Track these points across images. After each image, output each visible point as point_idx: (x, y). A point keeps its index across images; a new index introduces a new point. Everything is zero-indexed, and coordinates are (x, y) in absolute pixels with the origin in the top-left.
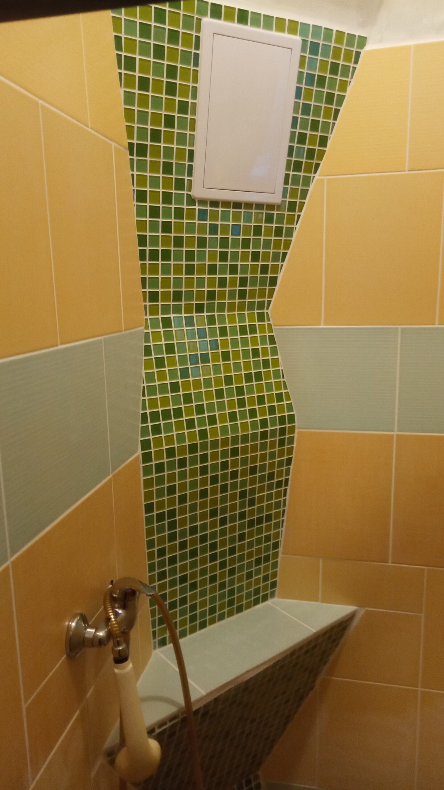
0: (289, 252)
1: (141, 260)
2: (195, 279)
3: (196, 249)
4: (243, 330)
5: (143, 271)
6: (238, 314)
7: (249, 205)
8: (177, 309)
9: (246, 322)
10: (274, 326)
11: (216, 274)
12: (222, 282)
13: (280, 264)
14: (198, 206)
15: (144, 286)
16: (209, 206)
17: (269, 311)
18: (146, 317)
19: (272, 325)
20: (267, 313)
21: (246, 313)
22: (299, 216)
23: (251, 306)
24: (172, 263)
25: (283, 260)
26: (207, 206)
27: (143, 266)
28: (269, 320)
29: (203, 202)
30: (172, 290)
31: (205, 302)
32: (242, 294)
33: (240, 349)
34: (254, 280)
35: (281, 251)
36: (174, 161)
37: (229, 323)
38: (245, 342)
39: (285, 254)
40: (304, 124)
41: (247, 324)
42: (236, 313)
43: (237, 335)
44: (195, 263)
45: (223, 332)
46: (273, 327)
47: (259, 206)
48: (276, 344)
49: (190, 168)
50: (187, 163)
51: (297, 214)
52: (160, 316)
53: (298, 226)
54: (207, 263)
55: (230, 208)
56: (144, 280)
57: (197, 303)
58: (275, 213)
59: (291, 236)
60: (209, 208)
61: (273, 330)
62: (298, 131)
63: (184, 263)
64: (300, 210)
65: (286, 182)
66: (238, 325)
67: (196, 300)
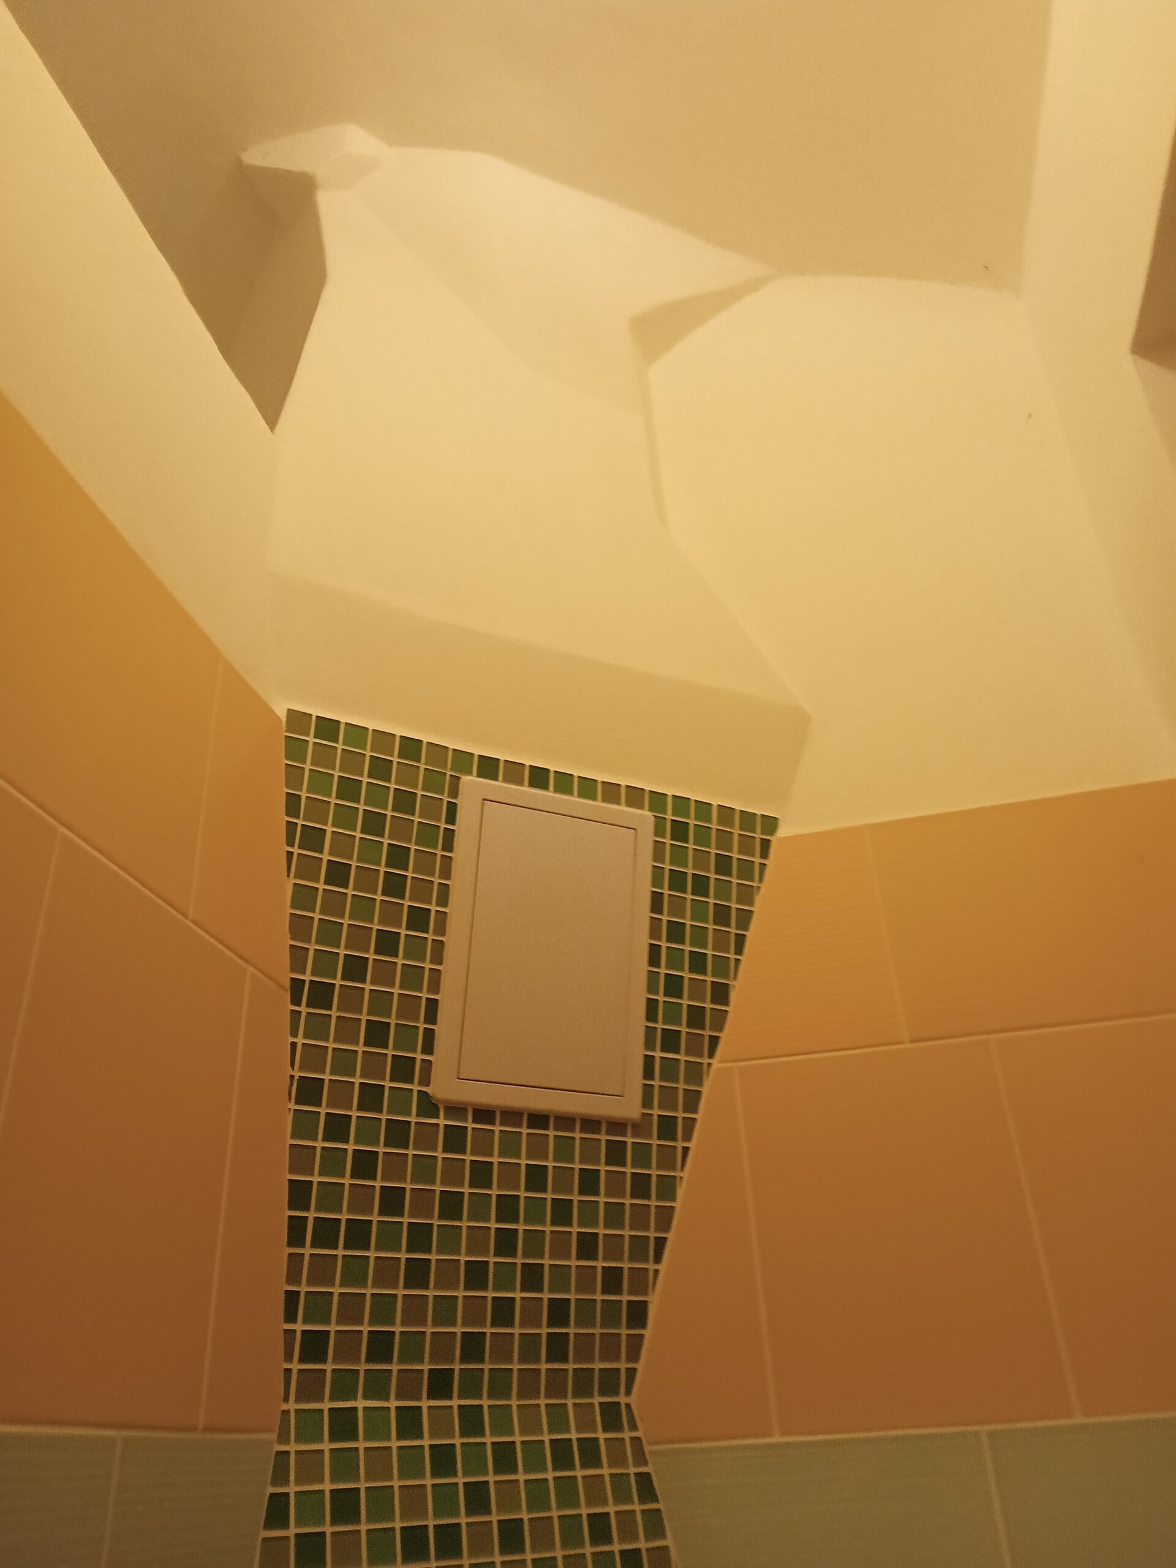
0: (671, 1236)
1: (291, 1243)
2: (431, 1300)
3: (436, 1222)
4: (562, 1453)
5: (293, 1275)
6: (547, 1405)
7: (565, 1121)
8: (377, 1387)
9: (568, 1431)
10: (650, 1443)
11: (485, 1288)
12: (503, 1311)
13: (651, 1266)
14: (445, 1119)
15: (290, 1315)
16: (470, 1119)
17: (631, 1400)
18: (285, 1407)
19: (644, 1442)
20: (628, 1406)
21: (570, 1402)
22: (686, 1150)
23: (583, 1383)
24: (372, 1254)
25: (658, 1259)
26: (466, 1120)
27: (295, 1261)
28: (633, 1427)
29: (456, 1110)
30: (365, 1328)
31: (457, 1367)
32: (558, 1348)
33: (555, 1513)
34: (586, 1307)
35: (652, 1234)
36: (393, 1021)
37: (522, 1433)
38: (567, 1491)
39: (661, 1243)
40: (675, 958)
41: (574, 1436)
42: (542, 1402)
43: (545, 1470)
44: (433, 1257)
45: (505, 1457)
46: (647, 1448)
47: (591, 1124)
48: (657, 1501)
49: (430, 1035)
50: (422, 1026)
51: (680, 1144)
52: (326, 1405)
53: (685, 1175)
54: (463, 1258)
55: (520, 1126)
56: (292, 1298)
57: (433, 1367)
58: (629, 1140)
59: (673, 1198)
60: (470, 1125)
61: (648, 1457)
62: (663, 971)
63: (403, 1255)
64: (688, 1137)
65: (648, 1073)
66: (546, 1438)
67: (431, 1362)
